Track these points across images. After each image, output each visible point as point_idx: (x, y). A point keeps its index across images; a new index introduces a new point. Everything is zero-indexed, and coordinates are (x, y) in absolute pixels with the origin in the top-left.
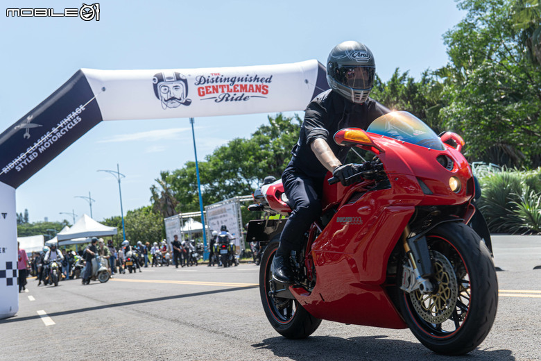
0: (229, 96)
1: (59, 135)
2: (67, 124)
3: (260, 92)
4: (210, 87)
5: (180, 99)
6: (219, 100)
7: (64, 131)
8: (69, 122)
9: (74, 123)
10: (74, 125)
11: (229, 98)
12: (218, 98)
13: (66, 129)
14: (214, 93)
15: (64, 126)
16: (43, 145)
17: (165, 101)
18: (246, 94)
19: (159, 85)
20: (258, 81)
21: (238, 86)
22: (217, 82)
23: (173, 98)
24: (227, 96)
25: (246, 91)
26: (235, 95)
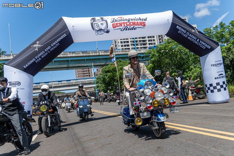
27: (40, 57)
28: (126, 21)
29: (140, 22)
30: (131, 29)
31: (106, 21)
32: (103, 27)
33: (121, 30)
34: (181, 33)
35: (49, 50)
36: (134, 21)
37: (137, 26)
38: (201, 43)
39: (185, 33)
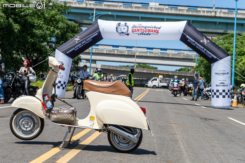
27: (78, 47)
28: (143, 28)
29: (154, 30)
30: (146, 34)
31: (128, 27)
32: (125, 31)
33: (138, 34)
34: (190, 42)
35: (84, 43)
36: (149, 29)
37: (152, 33)
38: (207, 53)
39: (193, 43)
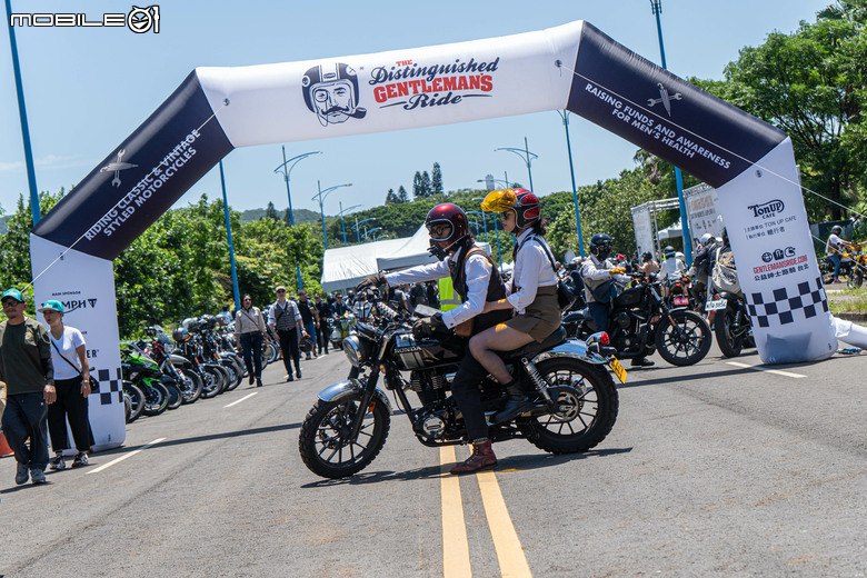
0: (427, 98)
1: (164, 178)
2: (174, 161)
3: (477, 87)
4: (393, 86)
5: (347, 109)
6: (411, 105)
7: (172, 170)
8: (177, 157)
9: (185, 158)
10: (185, 161)
11: (427, 102)
12: (408, 103)
13: (173, 167)
14: (401, 95)
15: (171, 164)
16: (141, 195)
17: (324, 113)
18: (455, 93)
19: (312, 89)
20: (473, 70)
21: (440, 80)
22: (405, 76)
23: (335, 109)
24: (423, 98)
25: (455, 88)
26: (436, 95)
